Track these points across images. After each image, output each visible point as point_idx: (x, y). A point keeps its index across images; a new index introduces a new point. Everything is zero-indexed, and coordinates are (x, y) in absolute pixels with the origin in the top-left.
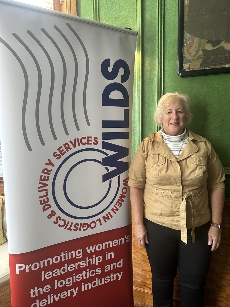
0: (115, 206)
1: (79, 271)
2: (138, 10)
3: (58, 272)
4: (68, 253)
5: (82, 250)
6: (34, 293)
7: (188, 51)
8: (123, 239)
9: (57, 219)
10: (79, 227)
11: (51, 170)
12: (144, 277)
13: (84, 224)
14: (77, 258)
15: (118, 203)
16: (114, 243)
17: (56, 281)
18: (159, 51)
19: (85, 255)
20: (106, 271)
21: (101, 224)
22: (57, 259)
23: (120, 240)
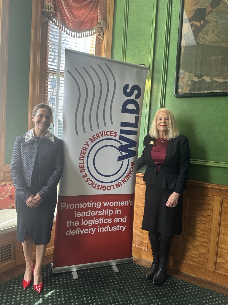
0: (124, 179)
1: (98, 217)
2: (151, 52)
3: (85, 214)
4: (92, 203)
5: (100, 203)
6: (69, 224)
7: (182, 81)
8: (128, 202)
9: (87, 179)
10: (100, 187)
11: (87, 149)
12: (142, 237)
13: (103, 186)
14: (97, 207)
15: (126, 177)
16: (122, 203)
17: (83, 220)
18: (163, 79)
19: (102, 207)
20: (114, 222)
21: (114, 189)
22: (85, 205)
23: (126, 202)
